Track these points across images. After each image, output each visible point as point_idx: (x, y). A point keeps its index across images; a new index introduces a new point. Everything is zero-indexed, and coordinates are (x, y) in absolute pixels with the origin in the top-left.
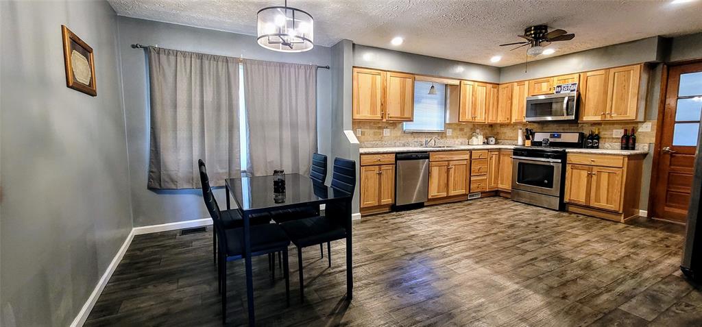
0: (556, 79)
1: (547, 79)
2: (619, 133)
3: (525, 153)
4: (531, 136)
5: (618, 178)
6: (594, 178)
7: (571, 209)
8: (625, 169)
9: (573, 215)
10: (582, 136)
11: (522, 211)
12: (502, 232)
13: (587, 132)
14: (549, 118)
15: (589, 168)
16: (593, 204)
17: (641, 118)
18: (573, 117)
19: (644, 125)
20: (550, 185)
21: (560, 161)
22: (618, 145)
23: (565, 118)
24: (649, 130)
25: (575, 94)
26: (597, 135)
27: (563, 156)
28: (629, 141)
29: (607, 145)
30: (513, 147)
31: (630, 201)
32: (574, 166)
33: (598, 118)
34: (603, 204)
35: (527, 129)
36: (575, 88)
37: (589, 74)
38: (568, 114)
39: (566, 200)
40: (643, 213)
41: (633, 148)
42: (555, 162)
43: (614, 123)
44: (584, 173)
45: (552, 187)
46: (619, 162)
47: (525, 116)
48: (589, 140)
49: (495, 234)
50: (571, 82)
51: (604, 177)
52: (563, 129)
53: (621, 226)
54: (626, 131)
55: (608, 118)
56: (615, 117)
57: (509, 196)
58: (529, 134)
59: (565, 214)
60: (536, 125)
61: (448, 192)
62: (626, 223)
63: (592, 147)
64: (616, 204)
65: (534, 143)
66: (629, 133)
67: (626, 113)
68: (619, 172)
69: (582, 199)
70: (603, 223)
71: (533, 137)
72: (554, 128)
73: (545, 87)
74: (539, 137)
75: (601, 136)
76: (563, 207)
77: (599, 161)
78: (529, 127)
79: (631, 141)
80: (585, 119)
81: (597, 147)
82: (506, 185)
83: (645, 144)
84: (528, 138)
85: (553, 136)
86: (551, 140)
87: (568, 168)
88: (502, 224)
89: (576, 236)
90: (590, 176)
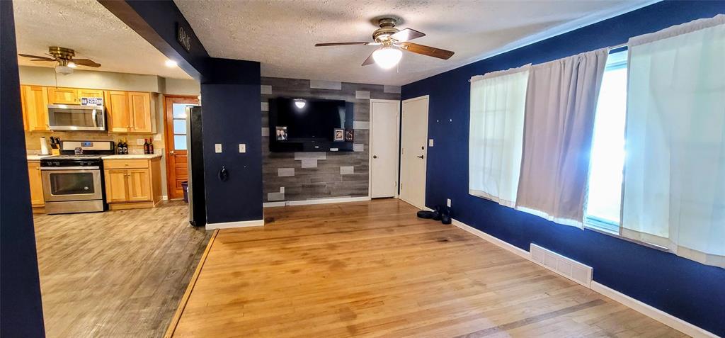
0: (80, 91)
1: (71, 90)
3: (57, 163)
4: (58, 145)
5: (147, 176)
6: (130, 178)
7: (114, 207)
8: (150, 168)
9: (117, 212)
10: (113, 144)
16: (132, 199)
17: (154, 132)
18: (102, 129)
19: (157, 136)
20: (91, 190)
21: (98, 167)
23: (95, 128)
24: (160, 139)
29: (134, 151)
30: (39, 158)
32: (112, 171)
33: (125, 130)
34: (139, 198)
36: (102, 102)
39: (109, 201)
40: (165, 198)
42: (94, 170)
43: (136, 134)
44: (121, 176)
45: (93, 192)
46: (146, 164)
47: (48, 124)
48: (119, 148)
50: (95, 97)
51: (137, 177)
52: (94, 138)
54: (146, 140)
55: (132, 130)
56: (138, 130)
64: (148, 196)
65: (63, 152)
66: (149, 142)
71: (61, 146)
72: (84, 137)
76: (106, 207)
77: (131, 165)
79: (150, 148)
80: (114, 130)
85: (84, 145)
87: (106, 173)
90: (126, 177)
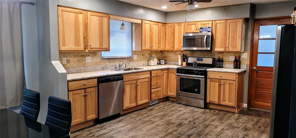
0: (199, 23)
1: (195, 23)
2: (232, 58)
3: (184, 71)
4: (186, 59)
5: (234, 87)
6: (222, 86)
7: (211, 106)
8: (237, 81)
9: (212, 111)
10: (214, 59)
11: (184, 111)
12: (175, 131)
13: (216, 57)
14: (195, 49)
15: (219, 80)
16: (222, 103)
17: (243, 51)
18: (209, 49)
19: (244, 54)
20: (199, 92)
21: (203, 77)
22: (232, 66)
23: (205, 49)
24: (246, 57)
25: (210, 34)
26: (222, 59)
27: (205, 73)
28: (237, 64)
29: (227, 66)
30: (176, 67)
31: (240, 99)
32: (212, 80)
33: (222, 50)
34: (227, 103)
35: (183, 55)
36: (210, 30)
37: (217, 22)
38: (207, 47)
39: (208, 101)
40: (245, 105)
41: (240, 68)
42: (201, 77)
43: (229, 52)
44: (217, 84)
45: (200, 94)
46: (234, 77)
47: (182, 46)
48: (218, 63)
49: (171, 133)
50: (207, 26)
51: (227, 86)
52: (204, 55)
53: (236, 115)
54: (236, 57)
55: (227, 50)
56: (231, 49)
57: (175, 100)
58: (185, 58)
59: (208, 111)
60: (188, 52)
61: (136, 103)
62: (238, 113)
63: (220, 67)
64: (233, 103)
65: (188, 64)
66: (237, 59)
67: (236, 47)
68: (234, 83)
69: (216, 101)
70: (228, 115)
71: (187, 61)
72: (198, 54)
73: (193, 28)
74: (191, 60)
75: (224, 60)
76: (206, 106)
77: (224, 77)
78: (185, 53)
79: (238, 64)
80: (216, 50)
81: (222, 67)
82: (172, 93)
83: (245, 66)
84: (184, 61)
85: (198, 60)
86: (198, 62)
87: (208, 80)
88: (174, 123)
89: (216, 127)
90: (220, 85)
